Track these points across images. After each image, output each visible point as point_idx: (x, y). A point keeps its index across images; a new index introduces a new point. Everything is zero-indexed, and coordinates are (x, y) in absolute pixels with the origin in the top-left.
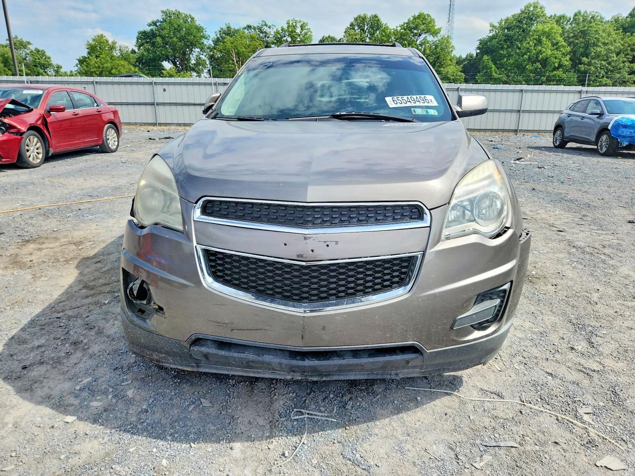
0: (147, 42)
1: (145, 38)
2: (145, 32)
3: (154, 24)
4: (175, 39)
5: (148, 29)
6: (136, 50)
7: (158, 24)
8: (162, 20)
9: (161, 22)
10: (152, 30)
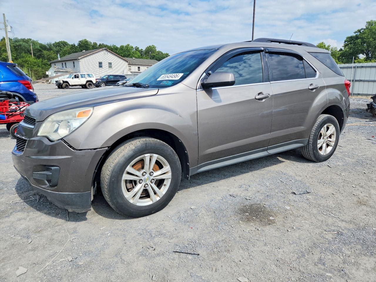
0: (351, 43)
1: (351, 40)
2: (351, 37)
3: (359, 31)
4: (371, 39)
5: (354, 35)
6: (343, 49)
7: (361, 31)
8: (365, 28)
9: (364, 29)
10: (356, 35)
